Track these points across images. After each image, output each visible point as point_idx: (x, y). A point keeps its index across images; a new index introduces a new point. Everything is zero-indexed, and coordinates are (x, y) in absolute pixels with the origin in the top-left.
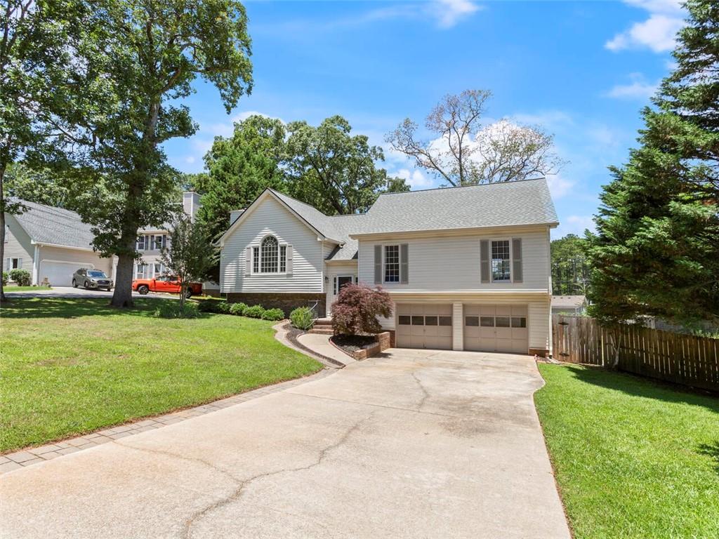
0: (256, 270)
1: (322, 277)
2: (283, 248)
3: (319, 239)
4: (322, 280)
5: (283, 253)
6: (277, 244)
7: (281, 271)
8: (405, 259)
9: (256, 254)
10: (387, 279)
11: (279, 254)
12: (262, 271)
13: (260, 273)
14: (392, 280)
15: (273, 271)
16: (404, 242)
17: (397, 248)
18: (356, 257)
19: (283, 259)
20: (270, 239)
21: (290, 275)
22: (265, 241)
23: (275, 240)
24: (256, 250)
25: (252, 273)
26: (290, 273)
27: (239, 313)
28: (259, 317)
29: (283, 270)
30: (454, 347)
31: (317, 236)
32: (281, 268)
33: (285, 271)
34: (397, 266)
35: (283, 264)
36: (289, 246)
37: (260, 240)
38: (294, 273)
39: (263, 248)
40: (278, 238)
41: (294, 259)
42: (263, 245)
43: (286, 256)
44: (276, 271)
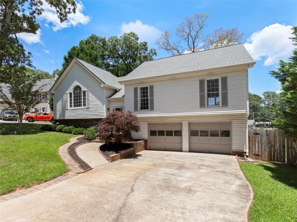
0: (71, 106)
2: (84, 92)
3: (102, 86)
4: (105, 110)
5: (84, 95)
6: (81, 91)
7: (84, 106)
8: (152, 95)
9: (71, 97)
10: (142, 108)
11: (82, 96)
12: (74, 107)
13: (73, 108)
14: (144, 109)
15: (80, 106)
16: (151, 84)
17: (147, 88)
18: (124, 96)
19: (84, 99)
20: (78, 88)
21: (88, 108)
22: (75, 89)
23: (80, 88)
24: (71, 94)
25: (69, 108)
26: (88, 107)
27: (60, 131)
28: (71, 133)
29: (84, 105)
30: (183, 150)
31: (101, 84)
32: (84, 104)
33: (85, 106)
34: (147, 100)
35: (84, 102)
36: (87, 91)
37: (72, 88)
38: (90, 107)
39: (74, 93)
40: (81, 87)
41: (90, 98)
42: (74, 91)
43: (86, 97)
44: (81, 106)
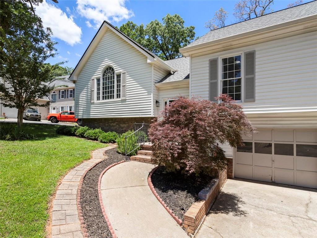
0: (98, 98)
1: (152, 101)
2: (119, 76)
3: (149, 61)
4: (152, 103)
5: (119, 81)
6: (114, 73)
7: (117, 97)
8: (250, 71)
9: (98, 84)
11: (115, 82)
12: (103, 99)
13: (101, 101)
15: (111, 98)
17: (238, 58)
18: (188, 77)
19: (119, 86)
20: (110, 69)
21: (124, 101)
22: (105, 72)
23: (113, 70)
24: (98, 80)
25: (95, 101)
26: (124, 98)
29: (118, 96)
31: (147, 58)
32: (117, 95)
33: (120, 97)
34: (239, 81)
35: (119, 91)
36: (123, 73)
37: (101, 71)
38: (127, 98)
39: (103, 79)
40: (115, 68)
41: (127, 85)
42: (104, 75)
43: (121, 83)
44: (113, 98)
